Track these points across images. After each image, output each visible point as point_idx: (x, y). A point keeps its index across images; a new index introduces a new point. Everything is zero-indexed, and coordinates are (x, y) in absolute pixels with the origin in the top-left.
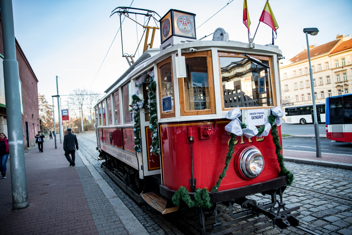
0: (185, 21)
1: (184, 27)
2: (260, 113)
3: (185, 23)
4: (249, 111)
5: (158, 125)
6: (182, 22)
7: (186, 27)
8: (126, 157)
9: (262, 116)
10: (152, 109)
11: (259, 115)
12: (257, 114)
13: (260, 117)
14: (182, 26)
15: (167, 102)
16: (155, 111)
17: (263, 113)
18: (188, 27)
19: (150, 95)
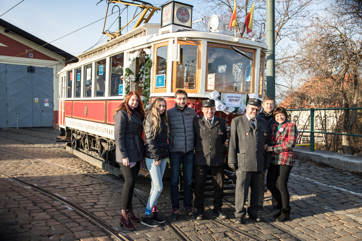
0: (183, 11)
1: (182, 17)
2: (236, 97)
3: (183, 13)
4: (227, 94)
5: (150, 97)
6: (181, 13)
7: (184, 17)
8: (107, 131)
9: (239, 100)
10: (146, 83)
11: (235, 99)
12: (234, 97)
13: (236, 100)
14: (180, 16)
15: (161, 79)
16: (148, 86)
17: (240, 98)
18: (185, 17)
19: (145, 71)
